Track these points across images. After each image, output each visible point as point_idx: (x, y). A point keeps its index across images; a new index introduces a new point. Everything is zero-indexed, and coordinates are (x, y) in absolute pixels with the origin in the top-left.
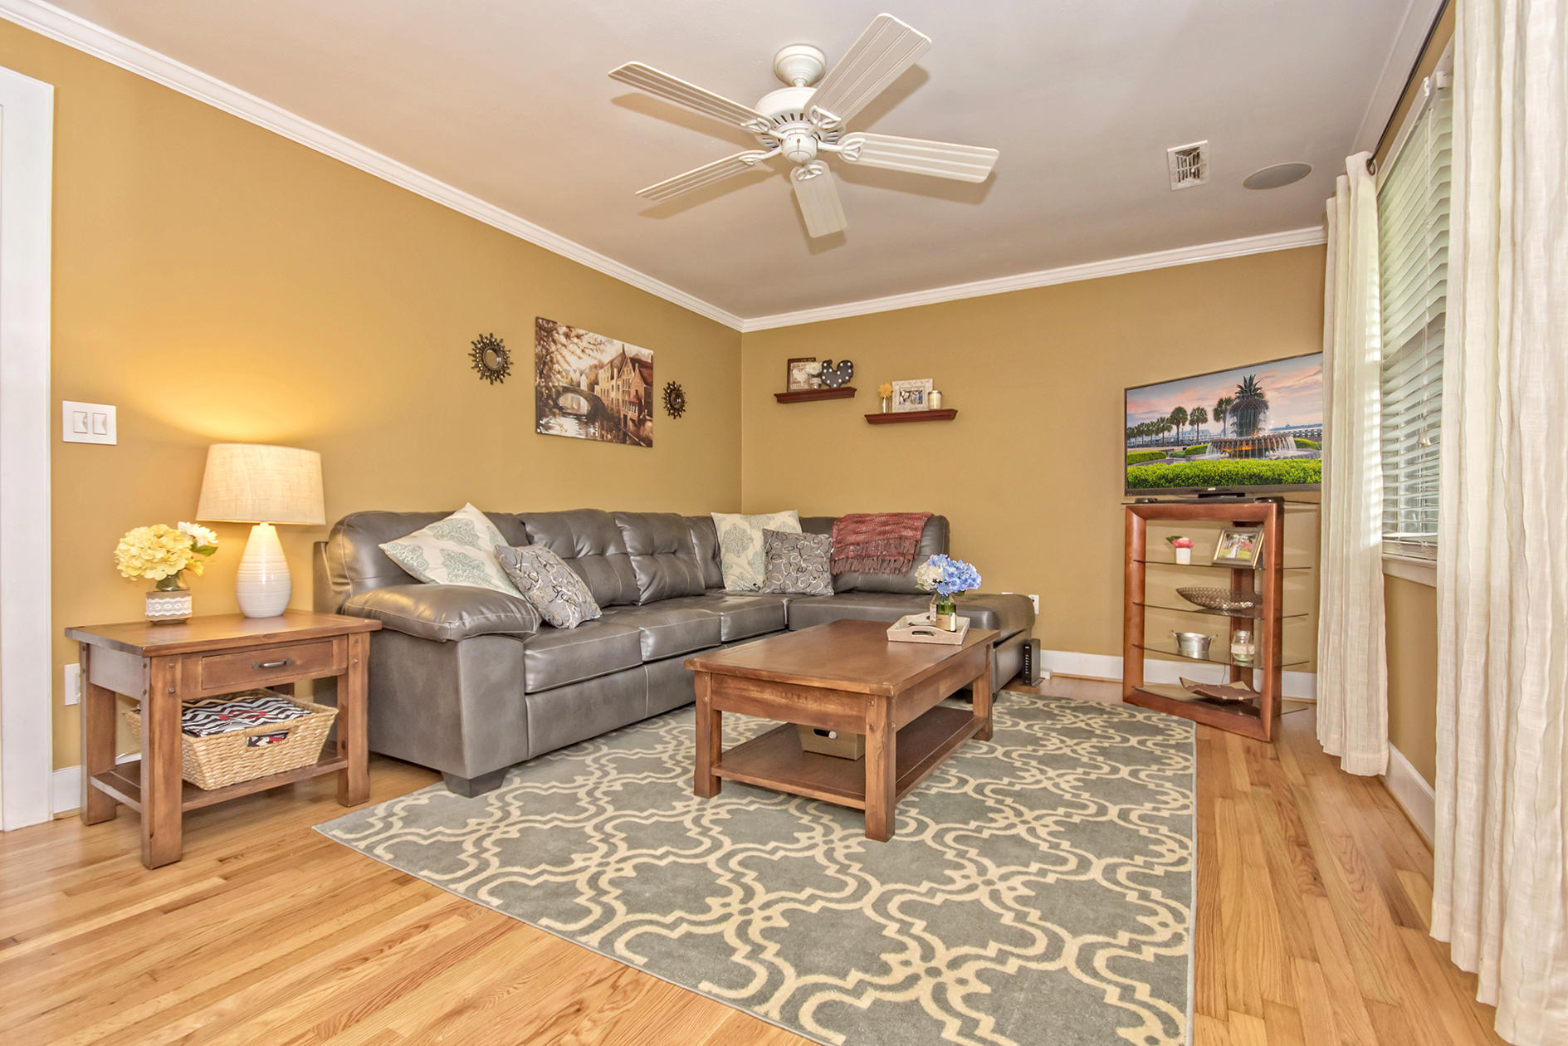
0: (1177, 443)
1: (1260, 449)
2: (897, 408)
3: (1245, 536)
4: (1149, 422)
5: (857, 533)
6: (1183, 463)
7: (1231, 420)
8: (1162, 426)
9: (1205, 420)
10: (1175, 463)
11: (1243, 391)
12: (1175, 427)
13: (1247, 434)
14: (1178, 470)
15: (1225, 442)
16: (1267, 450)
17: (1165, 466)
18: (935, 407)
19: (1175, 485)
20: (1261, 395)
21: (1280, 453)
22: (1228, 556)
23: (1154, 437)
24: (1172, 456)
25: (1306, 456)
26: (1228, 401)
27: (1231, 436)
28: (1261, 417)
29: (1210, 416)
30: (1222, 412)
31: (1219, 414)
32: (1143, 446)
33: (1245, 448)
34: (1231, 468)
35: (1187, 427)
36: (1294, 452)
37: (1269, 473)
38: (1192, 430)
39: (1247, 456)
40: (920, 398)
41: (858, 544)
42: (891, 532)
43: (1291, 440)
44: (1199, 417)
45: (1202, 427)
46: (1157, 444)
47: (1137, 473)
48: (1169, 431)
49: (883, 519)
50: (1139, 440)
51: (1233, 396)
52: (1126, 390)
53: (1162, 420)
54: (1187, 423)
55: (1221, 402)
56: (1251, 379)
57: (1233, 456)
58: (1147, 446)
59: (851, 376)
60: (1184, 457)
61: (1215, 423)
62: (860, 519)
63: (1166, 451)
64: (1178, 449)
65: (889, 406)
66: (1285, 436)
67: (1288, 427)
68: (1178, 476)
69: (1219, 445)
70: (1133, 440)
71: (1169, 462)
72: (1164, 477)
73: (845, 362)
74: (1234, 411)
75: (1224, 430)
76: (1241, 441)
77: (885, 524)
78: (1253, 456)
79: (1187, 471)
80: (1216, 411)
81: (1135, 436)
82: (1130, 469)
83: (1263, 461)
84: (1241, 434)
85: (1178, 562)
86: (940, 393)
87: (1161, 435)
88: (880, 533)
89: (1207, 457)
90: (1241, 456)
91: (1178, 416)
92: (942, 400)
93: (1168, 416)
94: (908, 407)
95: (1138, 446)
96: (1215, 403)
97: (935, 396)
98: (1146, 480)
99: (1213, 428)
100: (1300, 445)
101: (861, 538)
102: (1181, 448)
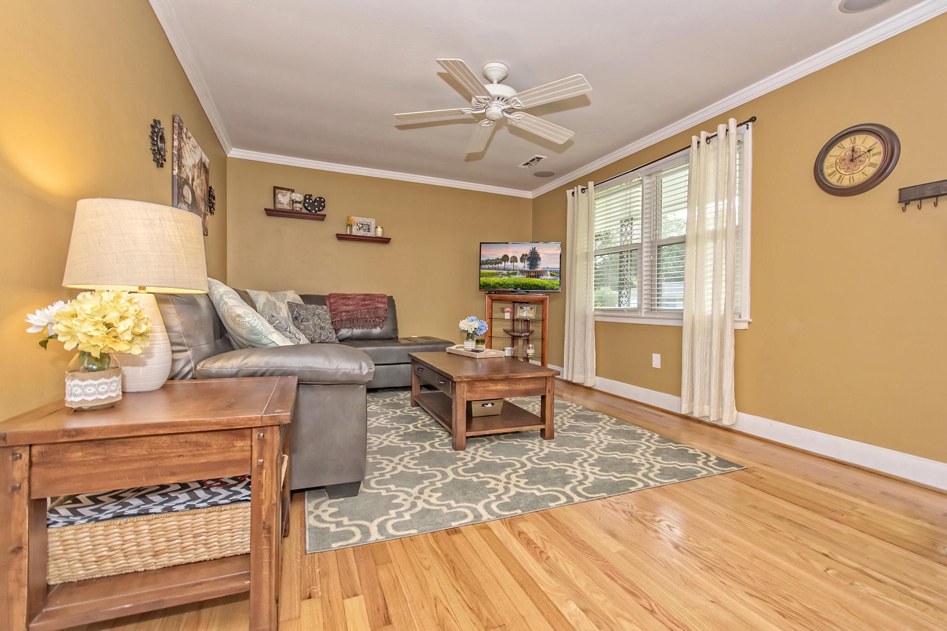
0: (504, 269)
1: (538, 275)
2: (355, 232)
3: (529, 308)
4: (492, 259)
5: (347, 305)
6: (507, 278)
7: (527, 263)
8: (497, 261)
9: (517, 261)
10: (503, 278)
11: (531, 252)
12: (503, 263)
13: (533, 269)
14: (505, 281)
15: (525, 271)
16: (540, 275)
17: (499, 279)
18: (379, 236)
19: (503, 287)
20: (538, 255)
21: (545, 277)
22: (523, 316)
23: (494, 266)
24: (502, 275)
25: (554, 279)
26: (526, 255)
27: (528, 269)
28: (538, 263)
29: (519, 260)
30: (523, 259)
31: (522, 260)
32: (488, 269)
33: (532, 274)
34: (527, 281)
35: (509, 263)
36: (549, 277)
37: (541, 285)
38: (511, 265)
39: (533, 277)
40: (369, 229)
41: (349, 312)
42: (370, 305)
43: (549, 273)
44: (514, 259)
45: (515, 264)
46: (495, 269)
47: (485, 281)
48: (501, 264)
49: (362, 297)
50: (487, 266)
51: (528, 254)
52: (481, 243)
53: (498, 259)
54: (509, 262)
55: (523, 255)
56: (535, 248)
57: (527, 277)
58: (490, 269)
59: (324, 207)
60: (507, 275)
61: (520, 263)
62: (345, 297)
63: (499, 272)
64: (505, 272)
65: (351, 231)
66: (547, 271)
67: (548, 268)
68: (504, 284)
69: (522, 272)
70: (483, 266)
71: (501, 277)
72: (498, 283)
73: (320, 198)
74: (528, 259)
75: (524, 266)
76: (531, 272)
77: (364, 300)
78: (535, 277)
79: (509, 282)
80: (521, 258)
81: (484, 264)
82: (481, 279)
83: (539, 280)
84: (531, 269)
85: (505, 318)
86: (382, 228)
87: (497, 265)
88: (363, 305)
89: (517, 276)
90: (531, 277)
91: (505, 259)
92: (383, 232)
93: (501, 258)
94: (361, 233)
95: (486, 269)
96: (521, 255)
97: (379, 230)
98: (489, 284)
99: (520, 265)
100: (552, 275)
101: (350, 308)
102: (506, 272)
